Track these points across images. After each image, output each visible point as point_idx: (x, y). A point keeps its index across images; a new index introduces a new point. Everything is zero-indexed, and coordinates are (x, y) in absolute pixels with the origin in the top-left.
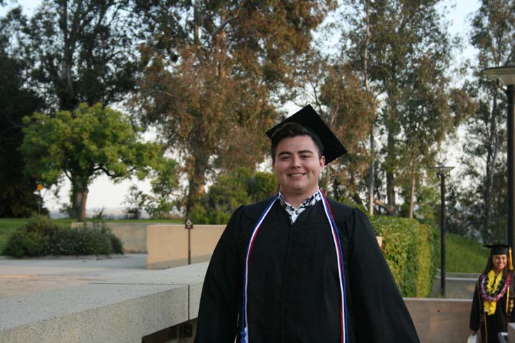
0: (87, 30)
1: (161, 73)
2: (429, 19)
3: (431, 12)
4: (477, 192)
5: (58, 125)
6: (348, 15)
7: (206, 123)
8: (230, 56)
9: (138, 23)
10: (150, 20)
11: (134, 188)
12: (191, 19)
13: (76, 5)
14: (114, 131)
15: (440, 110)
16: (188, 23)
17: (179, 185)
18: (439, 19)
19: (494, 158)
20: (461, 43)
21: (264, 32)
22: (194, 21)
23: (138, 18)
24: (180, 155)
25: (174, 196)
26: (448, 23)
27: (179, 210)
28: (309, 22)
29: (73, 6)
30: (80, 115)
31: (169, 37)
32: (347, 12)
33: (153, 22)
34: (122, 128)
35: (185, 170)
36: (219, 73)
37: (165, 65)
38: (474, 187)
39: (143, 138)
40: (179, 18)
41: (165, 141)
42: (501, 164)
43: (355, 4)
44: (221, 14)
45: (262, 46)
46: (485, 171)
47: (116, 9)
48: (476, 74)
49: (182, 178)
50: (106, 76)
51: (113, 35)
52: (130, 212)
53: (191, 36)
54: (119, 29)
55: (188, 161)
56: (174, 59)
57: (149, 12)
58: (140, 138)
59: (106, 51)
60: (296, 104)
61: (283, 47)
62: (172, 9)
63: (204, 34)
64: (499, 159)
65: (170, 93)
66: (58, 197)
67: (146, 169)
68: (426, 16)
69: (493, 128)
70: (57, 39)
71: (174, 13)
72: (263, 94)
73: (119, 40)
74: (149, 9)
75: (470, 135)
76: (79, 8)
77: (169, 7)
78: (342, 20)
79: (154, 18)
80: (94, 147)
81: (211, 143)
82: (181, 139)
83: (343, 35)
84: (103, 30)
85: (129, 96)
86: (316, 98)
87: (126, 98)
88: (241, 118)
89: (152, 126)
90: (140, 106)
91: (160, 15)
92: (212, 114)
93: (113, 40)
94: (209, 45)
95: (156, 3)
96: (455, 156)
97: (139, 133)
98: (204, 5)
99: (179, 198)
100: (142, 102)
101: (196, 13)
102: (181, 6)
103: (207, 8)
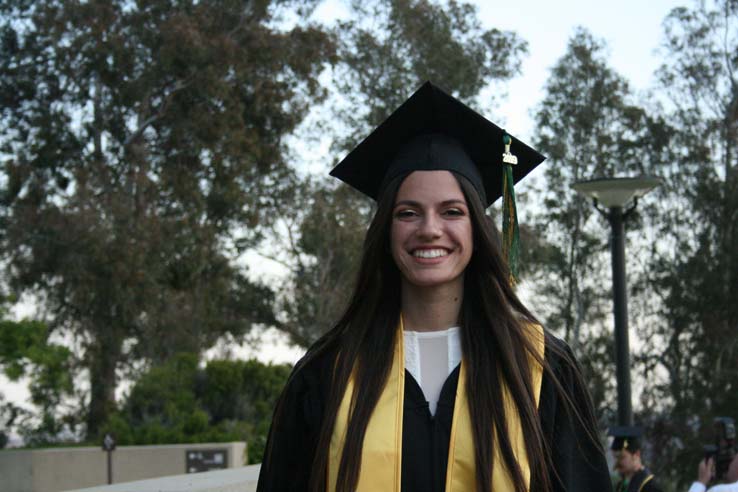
1: (43, 207)
6: (343, 111)
7: (118, 287)
8: (155, 178)
10: (22, 123)
12: (91, 119)
16: (87, 126)
17: (76, 388)
19: (577, 333)
21: (209, 140)
22: (94, 123)
24: (76, 340)
25: (66, 406)
27: (73, 429)
28: (280, 122)
31: (54, 150)
32: (339, 106)
33: (26, 126)
35: (83, 364)
37: (49, 194)
39: (14, 314)
40: (69, 120)
41: (51, 318)
42: (586, 343)
43: (353, 95)
44: (139, 111)
45: (206, 162)
49: (79, 376)
53: (91, 147)
55: (89, 349)
56: (63, 183)
57: (19, 110)
58: (7, 311)
60: (260, 254)
62: (57, 106)
63: (110, 144)
64: (583, 336)
67: (20, 362)
69: (573, 282)
71: (62, 113)
72: (208, 237)
74: (20, 106)
77: (52, 101)
78: (333, 118)
79: (27, 119)
81: (126, 319)
82: (77, 316)
83: (335, 141)
86: (292, 244)
88: (176, 278)
89: (28, 294)
90: (8, 260)
91: (39, 114)
92: (128, 272)
94: (120, 160)
95: (31, 94)
97: (7, 305)
98: (109, 97)
99: (73, 412)
100: (10, 254)
101: (97, 111)
102: (73, 101)
103: (116, 101)
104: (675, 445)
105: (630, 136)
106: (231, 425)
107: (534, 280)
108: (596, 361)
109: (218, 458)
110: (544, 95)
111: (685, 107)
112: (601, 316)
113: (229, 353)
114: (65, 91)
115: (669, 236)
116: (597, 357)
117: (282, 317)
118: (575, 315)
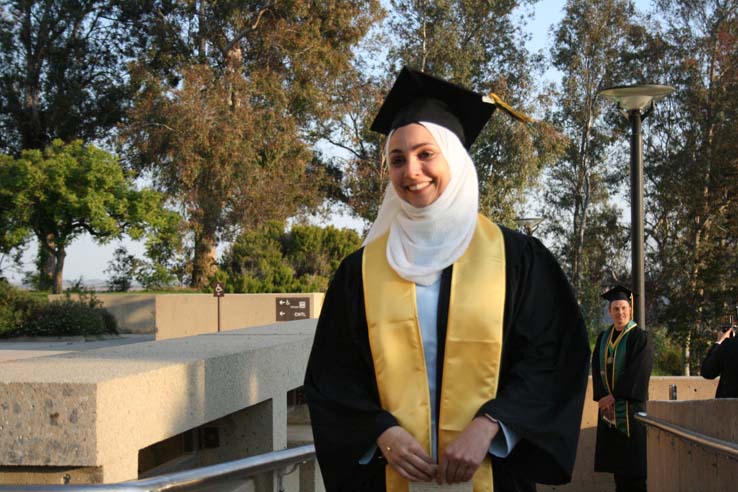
0: (58, 44)
1: (158, 100)
2: (501, 31)
3: (503, 23)
4: (562, 254)
5: (26, 168)
6: (399, 26)
7: (218, 166)
8: (247, 78)
9: (125, 36)
10: (141, 31)
11: (121, 251)
12: (197, 30)
13: (44, 11)
14: (99, 175)
15: (521, 148)
16: (192, 35)
17: (183, 247)
18: (514, 31)
19: (583, 210)
20: (542, 62)
21: (292, 48)
22: (199, 32)
23: (125, 28)
24: (184, 207)
25: (176, 259)
26: (526, 36)
27: (181, 280)
28: (348, 35)
29: (38, 13)
30: (54, 155)
31: (167, 53)
32: (396, 21)
33: (145, 35)
34: (109, 171)
35: (190, 227)
36: (233, 100)
37: (162, 90)
38: (558, 248)
39: (135, 186)
40: (179, 29)
41: (164, 189)
42: (592, 217)
43: (408, 12)
44: (234, 25)
45: (288, 66)
46: (572, 225)
47: (95, 18)
48: (563, 102)
49: (187, 236)
50: (83, 105)
51: (93, 51)
52: (116, 282)
53: (196, 52)
54: (99, 43)
55: (195, 215)
56: (174, 82)
57: (139, 21)
58: (131, 185)
59: (83, 72)
60: (331, 142)
61: (314, 68)
62: (169, 18)
63: (212, 50)
64: (589, 212)
65: (170, 126)
66: (20, 264)
67: (141, 224)
68: (497, 28)
69: (583, 169)
70: (18, 56)
71: (173, 22)
72: (290, 128)
73: (100, 58)
74: (139, 18)
75: (553, 181)
76: (46, 15)
77: (166, 14)
78: (390, 32)
79: (146, 29)
80: (73, 197)
81: (223, 193)
82: (186, 188)
83: (392, 51)
84: (79, 45)
85: (114, 131)
86: (357, 134)
87: (110, 134)
88: (265, 159)
89: (147, 170)
90: (131, 143)
91: (154, 25)
92: (226, 154)
93: (92, 58)
94: (219, 63)
95: (148, 9)
96: (534, 207)
97: (130, 179)
98: (212, 12)
99: (181, 264)
100: (133, 138)
101: (201, 23)
102: (182, 14)
103: (217, 16)
104: (662, 301)
105: (631, 49)
106: (312, 279)
107: (552, 166)
108: (599, 234)
109: (302, 305)
110: (563, 15)
111: (677, 27)
112: (605, 196)
113: (305, 221)
114: (176, 6)
115: (662, 133)
116: (600, 230)
117: (348, 193)
118: (584, 196)
